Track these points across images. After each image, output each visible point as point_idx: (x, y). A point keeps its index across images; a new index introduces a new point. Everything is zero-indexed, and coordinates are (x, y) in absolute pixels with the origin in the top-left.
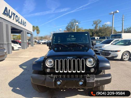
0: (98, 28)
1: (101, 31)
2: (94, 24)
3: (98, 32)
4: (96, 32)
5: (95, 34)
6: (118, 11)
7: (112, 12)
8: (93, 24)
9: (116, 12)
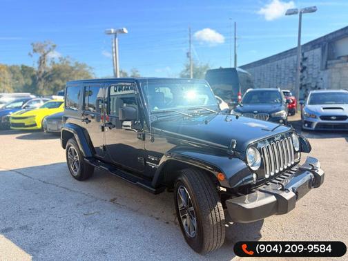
0: (49, 65)
1: (59, 75)
2: (35, 51)
3: (49, 76)
4: (43, 77)
5: (43, 80)
6: (125, 30)
7: (113, 31)
8: (32, 51)
9: (122, 31)
